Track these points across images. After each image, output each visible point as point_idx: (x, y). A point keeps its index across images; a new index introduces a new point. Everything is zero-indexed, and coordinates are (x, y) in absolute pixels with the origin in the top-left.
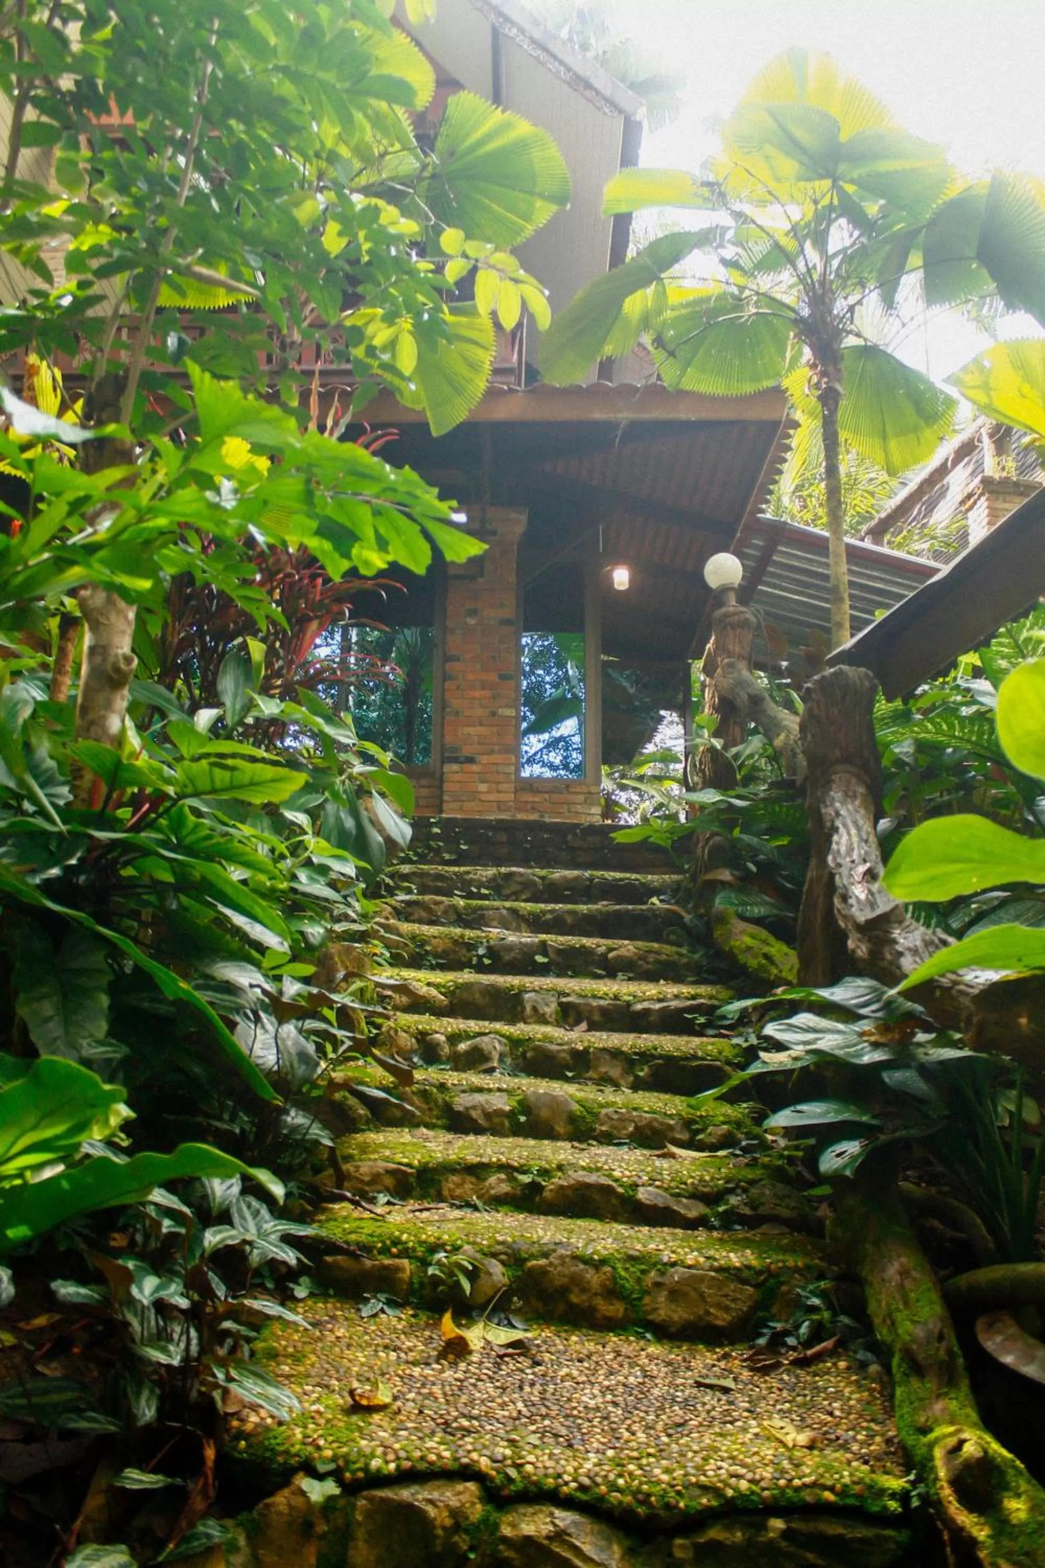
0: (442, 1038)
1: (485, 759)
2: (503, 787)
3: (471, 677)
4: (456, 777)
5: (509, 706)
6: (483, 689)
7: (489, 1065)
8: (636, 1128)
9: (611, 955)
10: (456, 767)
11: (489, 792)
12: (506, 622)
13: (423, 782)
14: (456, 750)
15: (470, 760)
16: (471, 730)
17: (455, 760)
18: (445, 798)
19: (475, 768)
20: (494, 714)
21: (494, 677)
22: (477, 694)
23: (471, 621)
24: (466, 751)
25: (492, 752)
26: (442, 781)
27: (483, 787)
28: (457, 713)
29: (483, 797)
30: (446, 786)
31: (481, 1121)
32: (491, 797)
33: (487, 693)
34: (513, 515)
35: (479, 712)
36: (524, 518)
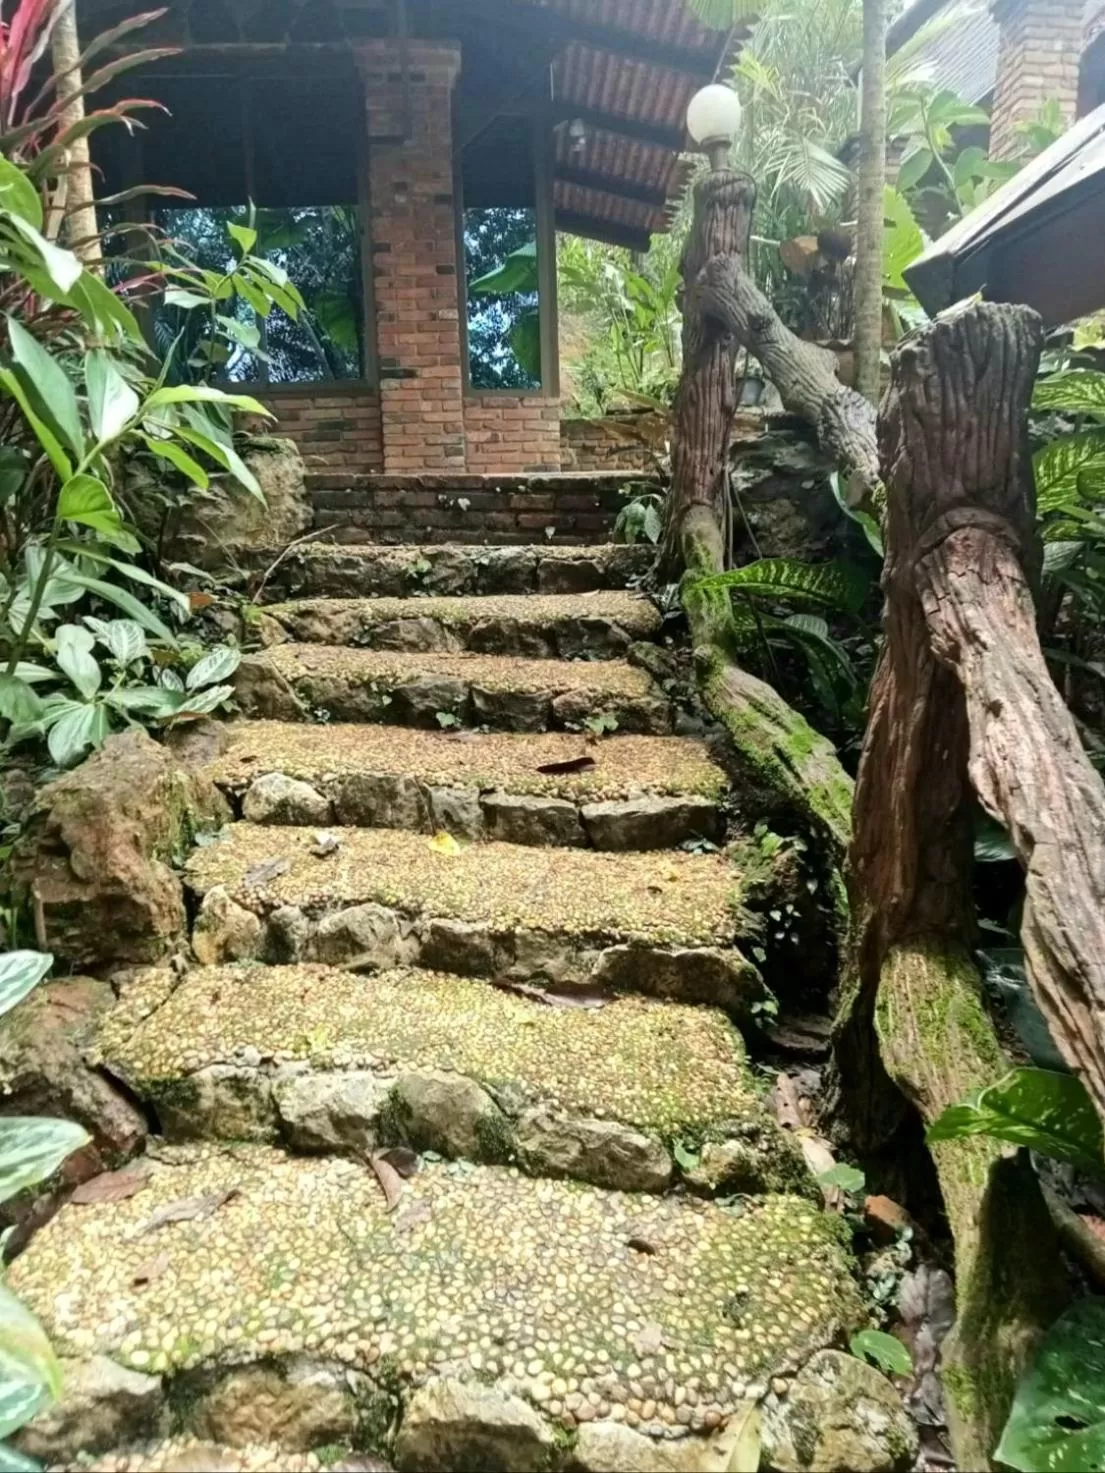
0: (296, 912)
1: (426, 373)
2: (449, 405)
3: (405, 271)
4: (396, 395)
5: (450, 307)
6: (418, 286)
7: (364, 959)
8: (584, 1151)
9: (556, 702)
10: (394, 383)
11: (433, 411)
12: (441, 199)
13: (361, 400)
14: (392, 362)
15: (410, 374)
16: (411, 338)
17: (393, 375)
18: (385, 420)
19: (416, 383)
20: (434, 317)
21: (431, 270)
22: (413, 292)
23: (401, 199)
24: (406, 363)
25: (434, 364)
26: (381, 401)
27: (426, 406)
28: (391, 318)
29: (427, 417)
30: (386, 406)
31: (331, 1137)
32: (436, 417)
33: (424, 292)
34: (442, 51)
35: (416, 316)
36: (457, 55)
